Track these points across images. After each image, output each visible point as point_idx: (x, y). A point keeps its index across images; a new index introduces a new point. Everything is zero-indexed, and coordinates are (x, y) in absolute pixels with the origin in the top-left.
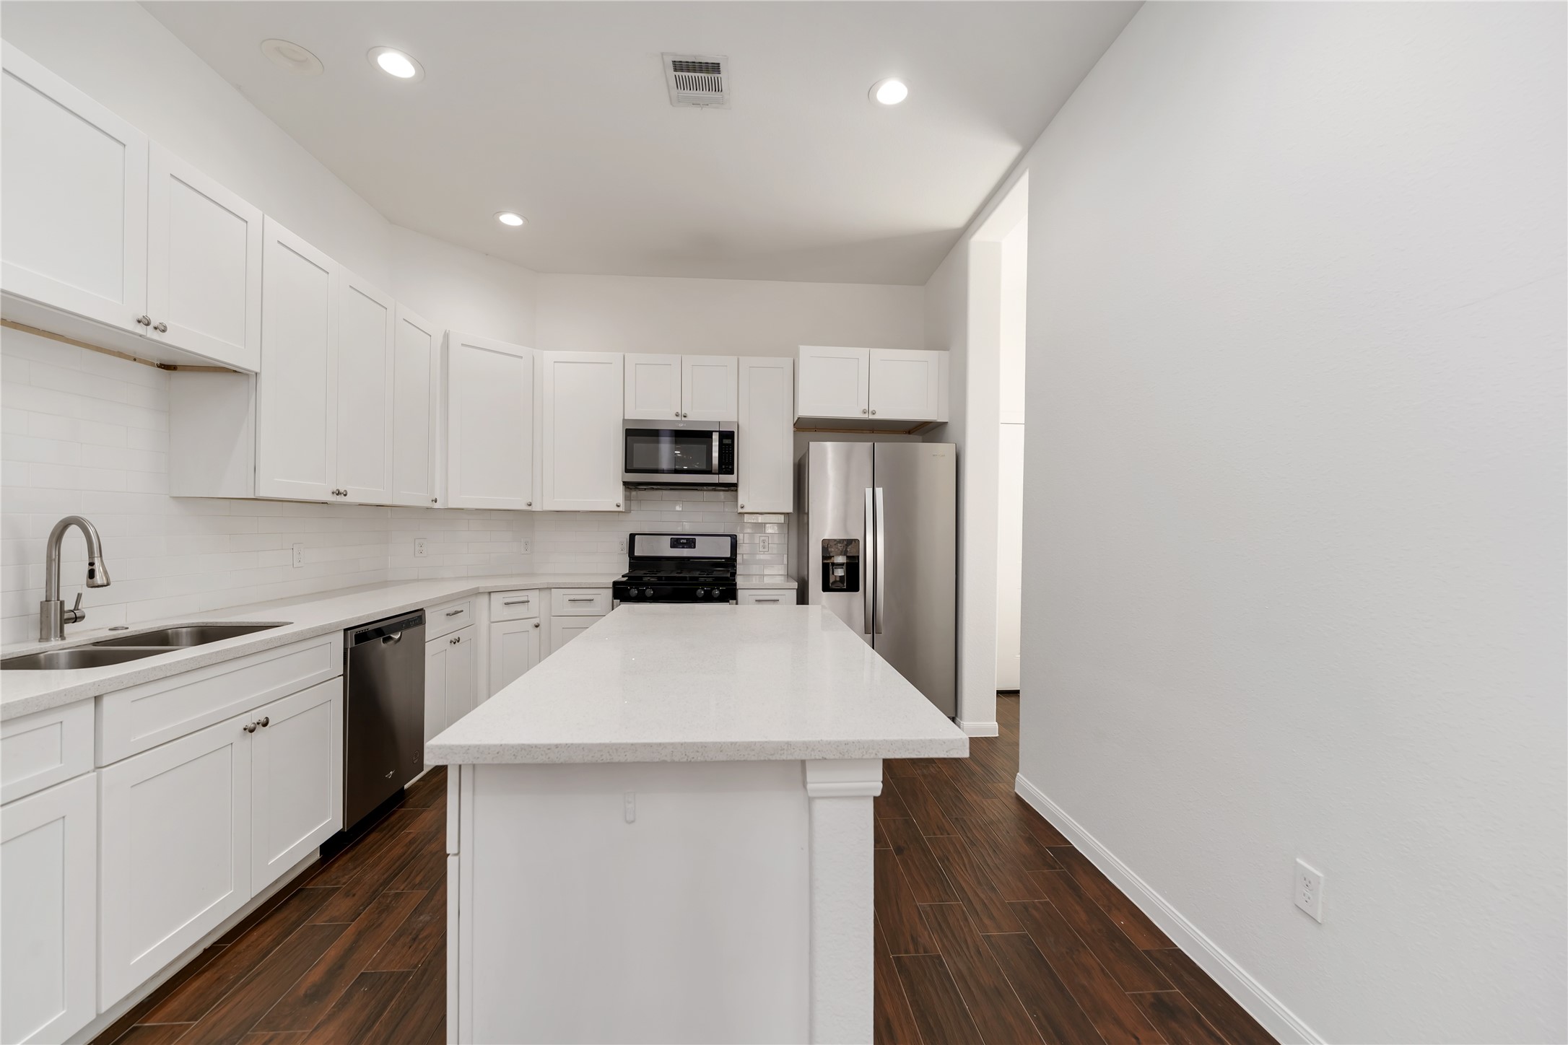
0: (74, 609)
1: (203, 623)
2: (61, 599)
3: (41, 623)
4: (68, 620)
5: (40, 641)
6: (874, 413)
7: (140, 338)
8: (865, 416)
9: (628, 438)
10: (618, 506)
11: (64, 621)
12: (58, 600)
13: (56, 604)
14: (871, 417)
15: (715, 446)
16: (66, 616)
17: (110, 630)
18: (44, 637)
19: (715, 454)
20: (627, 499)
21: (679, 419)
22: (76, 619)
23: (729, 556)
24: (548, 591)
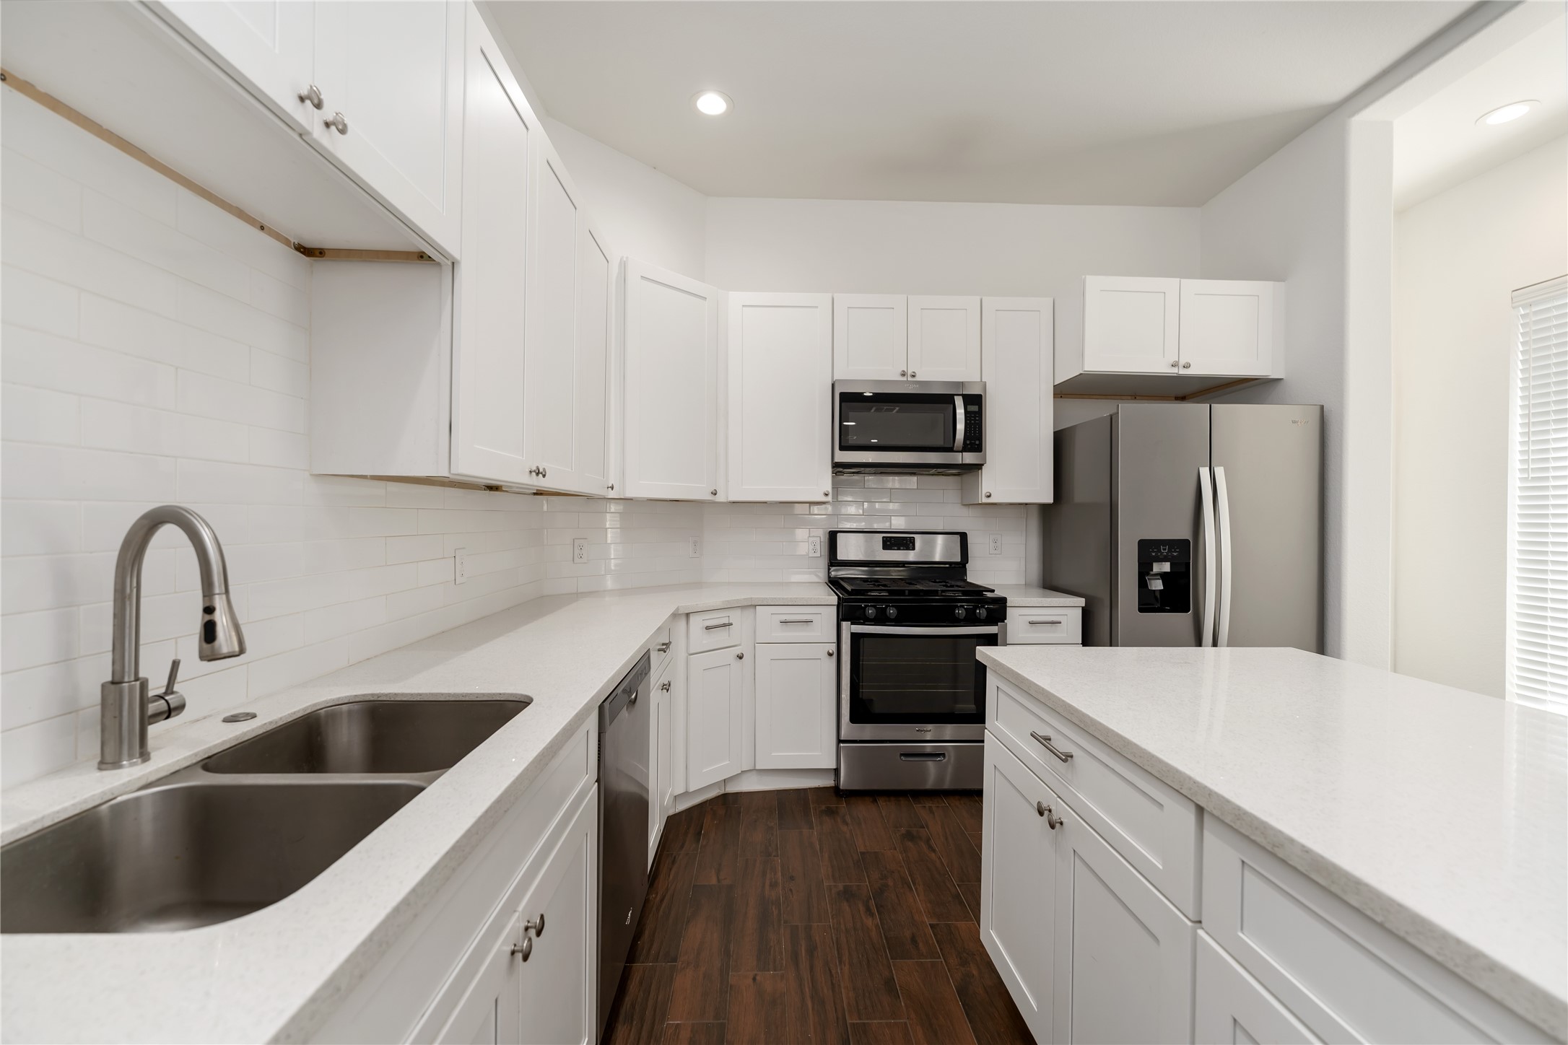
0: (166, 693)
1: (373, 695)
2: (141, 675)
3: (103, 730)
4: (157, 717)
5: (100, 769)
6: (1187, 366)
7: (298, 138)
8: (1174, 371)
9: (843, 404)
10: (826, 495)
11: (147, 720)
12: (137, 679)
13: (131, 689)
14: (1183, 372)
15: (960, 414)
16: (152, 708)
17: (226, 720)
18: (109, 758)
19: (961, 426)
20: (835, 486)
21: (904, 379)
22: (169, 713)
23: (959, 560)
24: (752, 610)
